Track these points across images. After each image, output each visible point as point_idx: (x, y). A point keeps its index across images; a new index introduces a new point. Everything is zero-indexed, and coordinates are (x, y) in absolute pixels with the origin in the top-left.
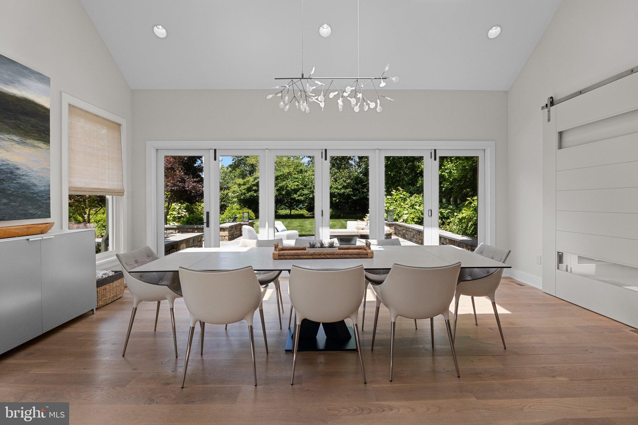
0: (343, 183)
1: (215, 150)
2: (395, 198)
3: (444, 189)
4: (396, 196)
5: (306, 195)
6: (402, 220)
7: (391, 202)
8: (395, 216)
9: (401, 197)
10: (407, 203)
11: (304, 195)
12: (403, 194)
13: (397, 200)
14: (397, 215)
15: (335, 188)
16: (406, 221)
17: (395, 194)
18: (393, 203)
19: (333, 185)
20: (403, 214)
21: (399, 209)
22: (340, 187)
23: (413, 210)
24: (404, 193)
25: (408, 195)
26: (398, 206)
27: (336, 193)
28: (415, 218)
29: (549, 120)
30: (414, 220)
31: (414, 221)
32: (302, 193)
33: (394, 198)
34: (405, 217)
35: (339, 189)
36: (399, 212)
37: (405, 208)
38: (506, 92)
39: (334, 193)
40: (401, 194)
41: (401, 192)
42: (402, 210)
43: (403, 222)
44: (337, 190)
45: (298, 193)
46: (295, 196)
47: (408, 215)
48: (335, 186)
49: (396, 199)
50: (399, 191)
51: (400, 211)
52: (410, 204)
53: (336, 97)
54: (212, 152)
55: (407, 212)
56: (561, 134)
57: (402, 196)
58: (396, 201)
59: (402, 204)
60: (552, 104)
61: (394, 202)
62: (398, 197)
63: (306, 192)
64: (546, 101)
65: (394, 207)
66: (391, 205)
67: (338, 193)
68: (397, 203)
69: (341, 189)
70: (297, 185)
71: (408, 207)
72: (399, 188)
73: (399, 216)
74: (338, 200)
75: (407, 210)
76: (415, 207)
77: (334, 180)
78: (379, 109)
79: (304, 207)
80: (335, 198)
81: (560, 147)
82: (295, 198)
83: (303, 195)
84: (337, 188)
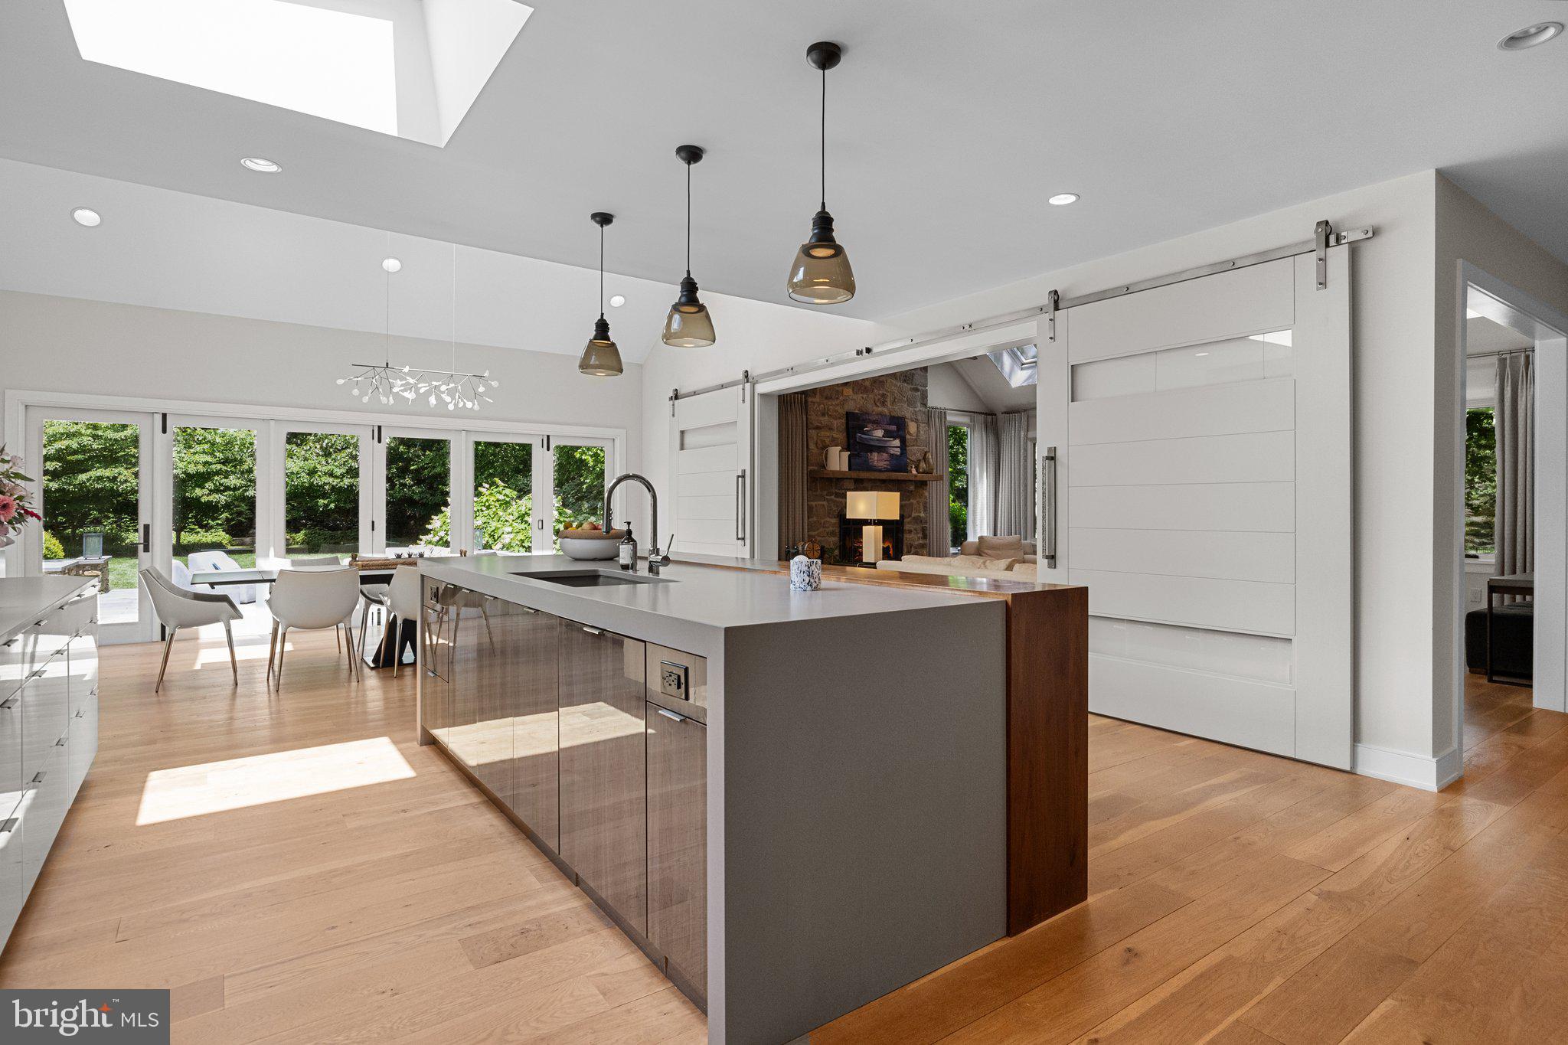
0: (350, 461)
1: (164, 416)
2: (487, 501)
3: (585, 486)
4: (488, 498)
5: (235, 489)
6: (501, 546)
7: (478, 510)
8: (486, 539)
9: (498, 500)
10: (509, 511)
11: (227, 488)
12: (504, 492)
13: (489, 505)
14: (491, 536)
15: (325, 474)
16: (507, 547)
17: (488, 493)
18: (482, 511)
19: (318, 466)
20: (503, 533)
21: (494, 524)
22: (338, 472)
23: (523, 526)
24: (508, 491)
25: (515, 494)
26: (492, 518)
27: (327, 487)
28: (526, 541)
29: (673, 415)
30: (524, 544)
31: (524, 547)
32: (221, 485)
33: (484, 500)
34: (506, 539)
35: (337, 477)
36: (493, 531)
37: (507, 521)
38: (641, 366)
39: (322, 486)
40: (501, 494)
41: (501, 489)
42: (500, 526)
43: (502, 549)
44: (331, 480)
45: (209, 485)
46: (198, 492)
47: (512, 536)
48: (325, 469)
49: (487, 504)
50: (496, 488)
51: (497, 528)
52: (516, 515)
53: (428, 393)
54: (159, 419)
55: (509, 529)
56: (682, 432)
57: (501, 497)
58: (488, 508)
59: (501, 513)
60: (676, 397)
61: (484, 509)
62: (493, 498)
63: (233, 481)
64: (671, 394)
65: (484, 520)
66: (476, 516)
67: (333, 488)
68: (491, 512)
69: (342, 476)
70: (206, 463)
71: (513, 521)
72: (497, 480)
73: (494, 538)
74: (332, 506)
75: (511, 525)
76: (526, 518)
77: (321, 453)
78: (476, 407)
79: (218, 524)
80: (323, 498)
81: (682, 448)
82: (198, 499)
83: (224, 491)
84: (331, 474)
